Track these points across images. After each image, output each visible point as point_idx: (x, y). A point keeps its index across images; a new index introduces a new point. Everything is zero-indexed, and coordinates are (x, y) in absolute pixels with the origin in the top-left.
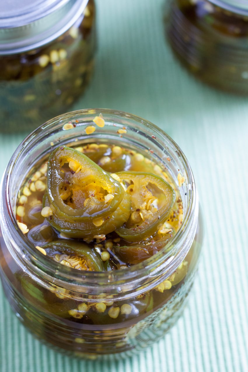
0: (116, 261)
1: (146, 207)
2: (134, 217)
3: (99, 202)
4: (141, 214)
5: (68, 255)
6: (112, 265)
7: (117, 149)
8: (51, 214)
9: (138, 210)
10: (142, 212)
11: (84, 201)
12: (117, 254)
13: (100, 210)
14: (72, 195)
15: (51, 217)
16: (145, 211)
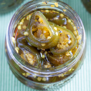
0: (46, 60)
1: (64, 43)
2: (58, 46)
3: (45, 38)
4: (61, 46)
5: (29, 52)
6: (44, 61)
7: (62, 15)
8: (27, 35)
9: (61, 44)
10: (62, 45)
11: (41, 34)
12: (47, 57)
13: (44, 41)
14: (37, 30)
15: (27, 36)
16: (63, 45)
